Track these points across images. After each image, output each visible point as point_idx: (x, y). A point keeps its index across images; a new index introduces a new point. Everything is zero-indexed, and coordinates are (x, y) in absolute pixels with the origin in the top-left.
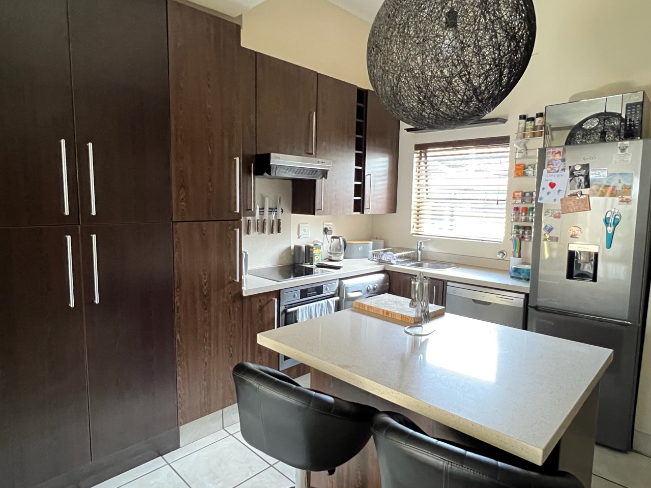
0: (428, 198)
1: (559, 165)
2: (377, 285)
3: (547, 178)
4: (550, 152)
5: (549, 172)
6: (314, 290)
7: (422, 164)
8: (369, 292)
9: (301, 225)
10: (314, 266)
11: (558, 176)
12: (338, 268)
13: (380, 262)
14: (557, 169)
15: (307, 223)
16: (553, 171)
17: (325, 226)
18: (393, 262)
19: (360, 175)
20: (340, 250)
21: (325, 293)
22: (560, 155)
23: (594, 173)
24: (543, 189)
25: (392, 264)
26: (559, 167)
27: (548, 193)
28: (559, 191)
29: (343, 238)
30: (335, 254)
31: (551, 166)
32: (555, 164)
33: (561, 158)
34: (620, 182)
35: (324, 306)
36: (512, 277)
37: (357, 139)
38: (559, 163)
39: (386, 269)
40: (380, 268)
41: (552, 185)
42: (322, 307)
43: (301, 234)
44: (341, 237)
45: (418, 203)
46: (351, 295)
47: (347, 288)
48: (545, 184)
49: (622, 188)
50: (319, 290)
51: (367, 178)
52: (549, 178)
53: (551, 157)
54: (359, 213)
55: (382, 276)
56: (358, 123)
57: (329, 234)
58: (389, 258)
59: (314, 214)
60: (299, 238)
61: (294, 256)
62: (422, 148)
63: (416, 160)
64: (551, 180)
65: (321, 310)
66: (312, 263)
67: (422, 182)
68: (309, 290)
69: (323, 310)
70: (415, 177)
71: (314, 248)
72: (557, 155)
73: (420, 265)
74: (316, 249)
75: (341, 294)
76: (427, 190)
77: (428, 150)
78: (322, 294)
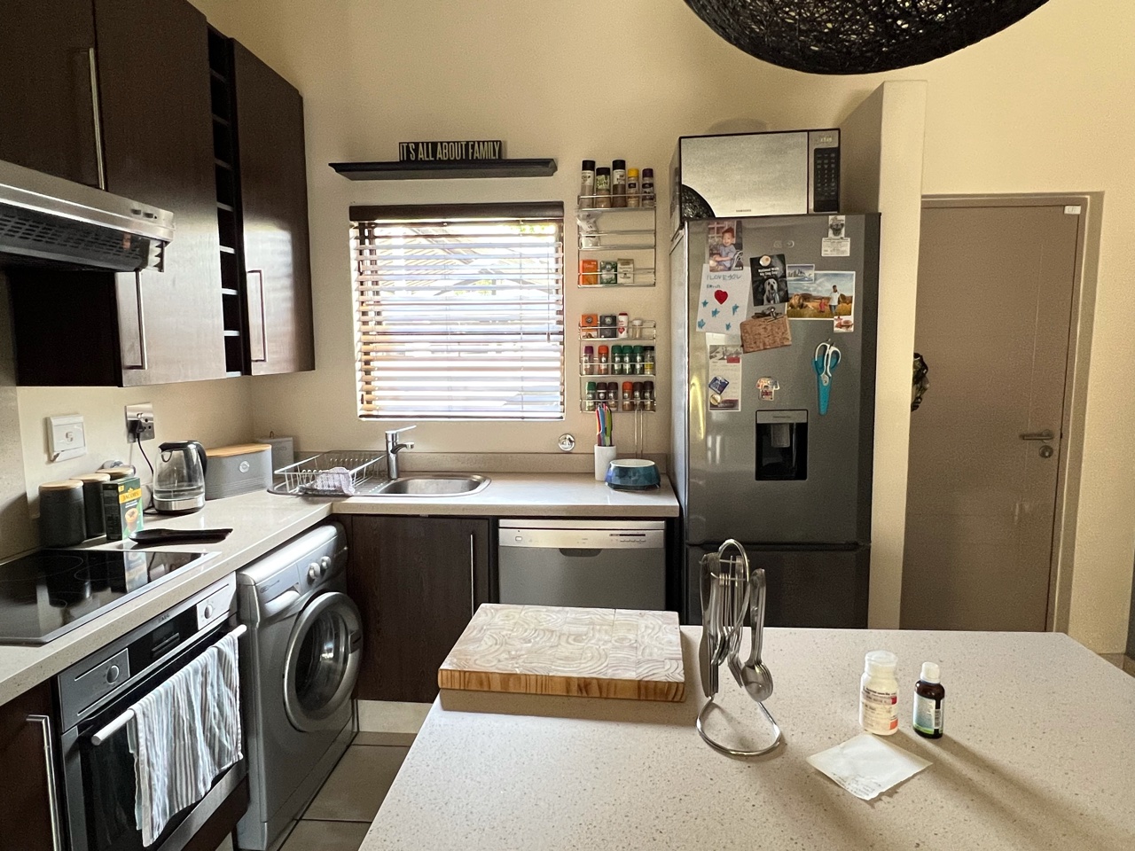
0: (379, 333)
1: (731, 256)
2: (327, 558)
3: (710, 282)
4: (713, 228)
5: (712, 270)
6: (169, 629)
7: (366, 252)
8: (314, 585)
9: (54, 422)
10: (127, 541)
11: (731, 277)
12: (216, 536)
13: (311, 495)
14: (728, 265)
15: (76, 413)
16: (722, 267)
17: (132, 416)
18: (350, 490)
19: (233, 271)
20: (191, 479)
21: (205, 626)
22: (733, 237)
23: (792, 272)
24: (705, 304)
25: (348, 496)
26: (732, 259)
27: (715, 313)
28: (735, 308)
29: (197, 445)
30: (178, 494)
31: (718, 259)
32: (724, 254)
33: (734, 241)
34: (835, 291)
35: (209, 669)
36: (616, 488)
37: (219, 170)
38: (731, 251)
39: (335, 511)
40: (320, 510)
41: (721, 296)
42: (205, 675)
43: (57, 449)
44: (190, 442)
45: (365, 344)
46: (275, 606)
47: (264, 590)
48: (707, 294)
49: (839, 302)
50: (187, 622)
51: (252, 282)
52: (715, 282)
53: (717, 240)
54: (238, 374)
55: (329, 532)
56: (217, 127)
57: (146, 438)
58: (337, 484)
59: (120, 385)
60: (52, 460)
61: (42, 524)
62: (365, 216)
63: (354, 244)
64: (719, 286)
65: (204, 685)
66: (115, 534)
67: (369, 295)
68: (156, 637)
69: (209, 681)
70: (355, 285)
71: (120, 489)
72: (727, 235)
73: (398, 489)
74: (126, 491)
75: (245, 615)
76: (378, 313)
77: (377, 221)
78: (196, 631)
